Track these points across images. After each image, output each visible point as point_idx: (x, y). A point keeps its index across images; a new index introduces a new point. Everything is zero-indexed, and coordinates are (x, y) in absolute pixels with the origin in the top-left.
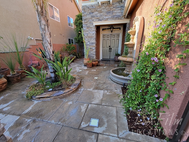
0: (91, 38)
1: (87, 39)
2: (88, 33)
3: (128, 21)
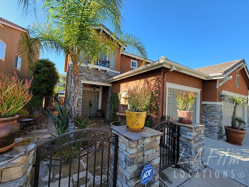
3: (110, 85)
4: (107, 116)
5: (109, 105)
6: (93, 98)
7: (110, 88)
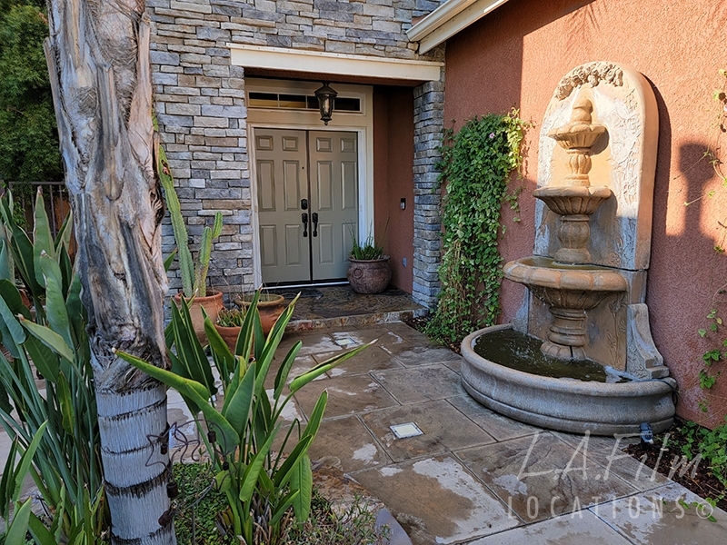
0: (221, 150)
1: (186, 155)
2: (190, 109)
3: (428, 72)
4: (415, 286)
5: (424, 215)
6: (320, 173)
7: (425, 96)
